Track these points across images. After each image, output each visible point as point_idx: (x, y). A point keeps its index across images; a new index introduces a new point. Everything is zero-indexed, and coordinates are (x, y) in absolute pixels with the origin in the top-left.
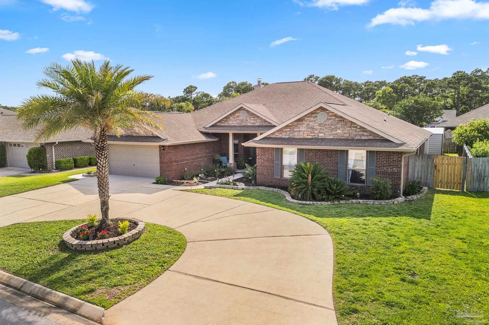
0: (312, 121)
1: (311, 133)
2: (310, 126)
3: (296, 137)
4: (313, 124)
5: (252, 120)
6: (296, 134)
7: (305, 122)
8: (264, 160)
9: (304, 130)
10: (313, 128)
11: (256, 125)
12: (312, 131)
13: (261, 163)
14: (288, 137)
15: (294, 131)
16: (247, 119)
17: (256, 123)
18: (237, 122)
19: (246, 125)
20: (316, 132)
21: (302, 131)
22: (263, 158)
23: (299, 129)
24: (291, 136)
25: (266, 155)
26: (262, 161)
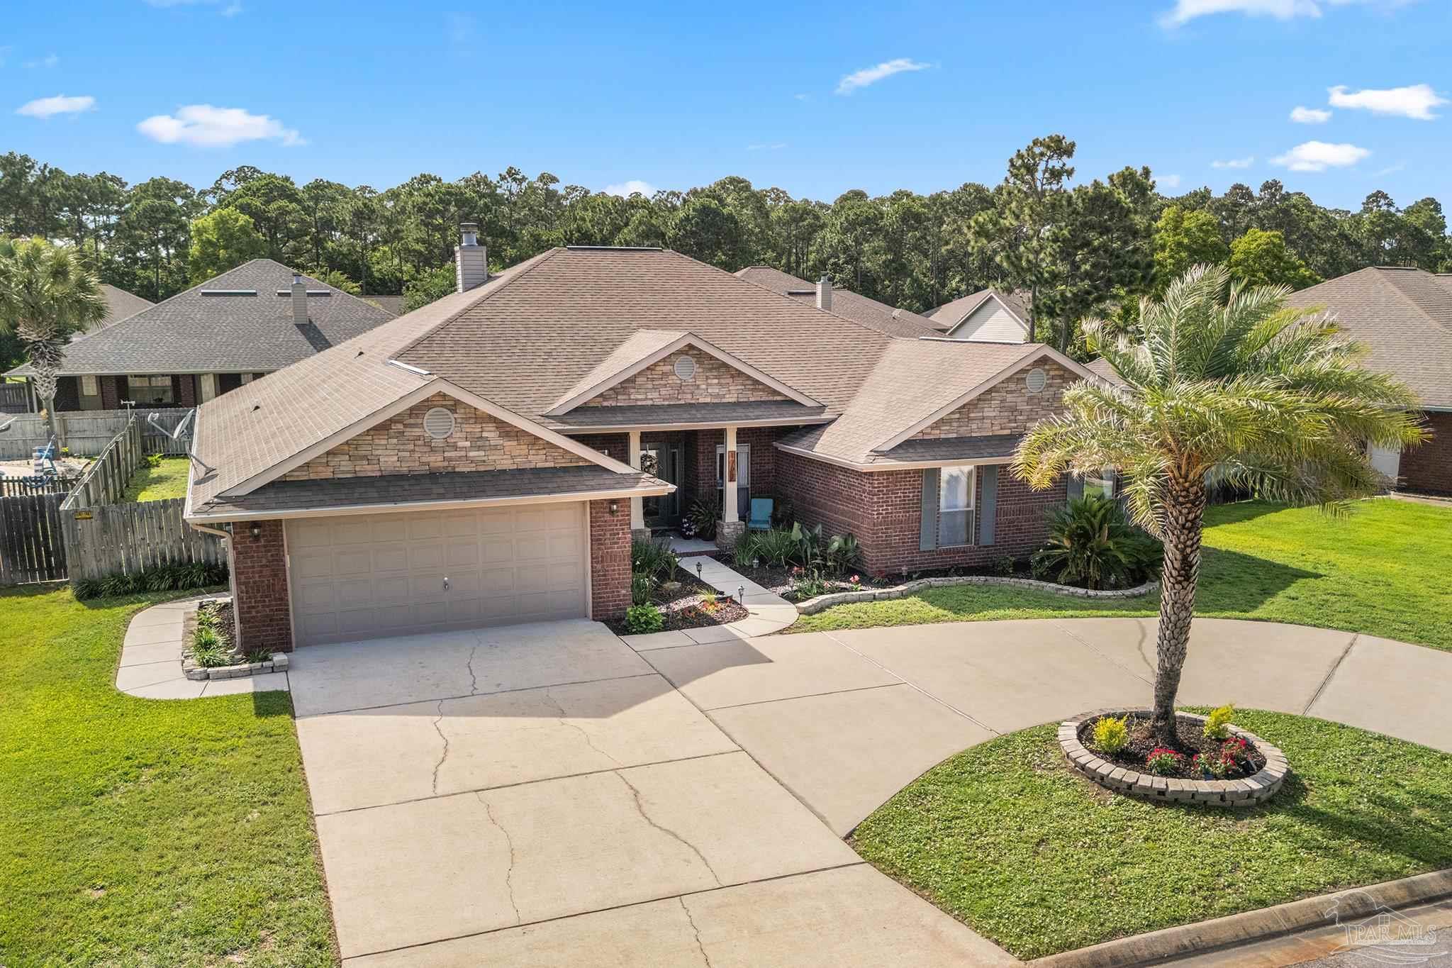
0: (1011, 392)
1: (1010, 421)
2: (1006, 404)
3: (974, 435)
4: (1014, 400)
5: (711, 385)
6: (974, 426)
7: (997, 394)
8: (892, 505)
9: (994, 414)
10: (1013, 410)
11: (724, 400)
12: (1013, 418)
13: (886, 513)
14: (955, 435)
15: (970, 419)
16: (697, 383)
17: (727, 396)
18: (663, 393)
19: (693, 402)
20: (1020, 418)
21: (988, 418)
22: (890, 500)
23: (981, 414)
24: (964, 431)
25: (900, 489)
26: (888, 509)
